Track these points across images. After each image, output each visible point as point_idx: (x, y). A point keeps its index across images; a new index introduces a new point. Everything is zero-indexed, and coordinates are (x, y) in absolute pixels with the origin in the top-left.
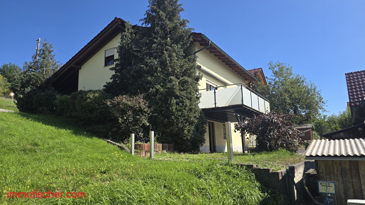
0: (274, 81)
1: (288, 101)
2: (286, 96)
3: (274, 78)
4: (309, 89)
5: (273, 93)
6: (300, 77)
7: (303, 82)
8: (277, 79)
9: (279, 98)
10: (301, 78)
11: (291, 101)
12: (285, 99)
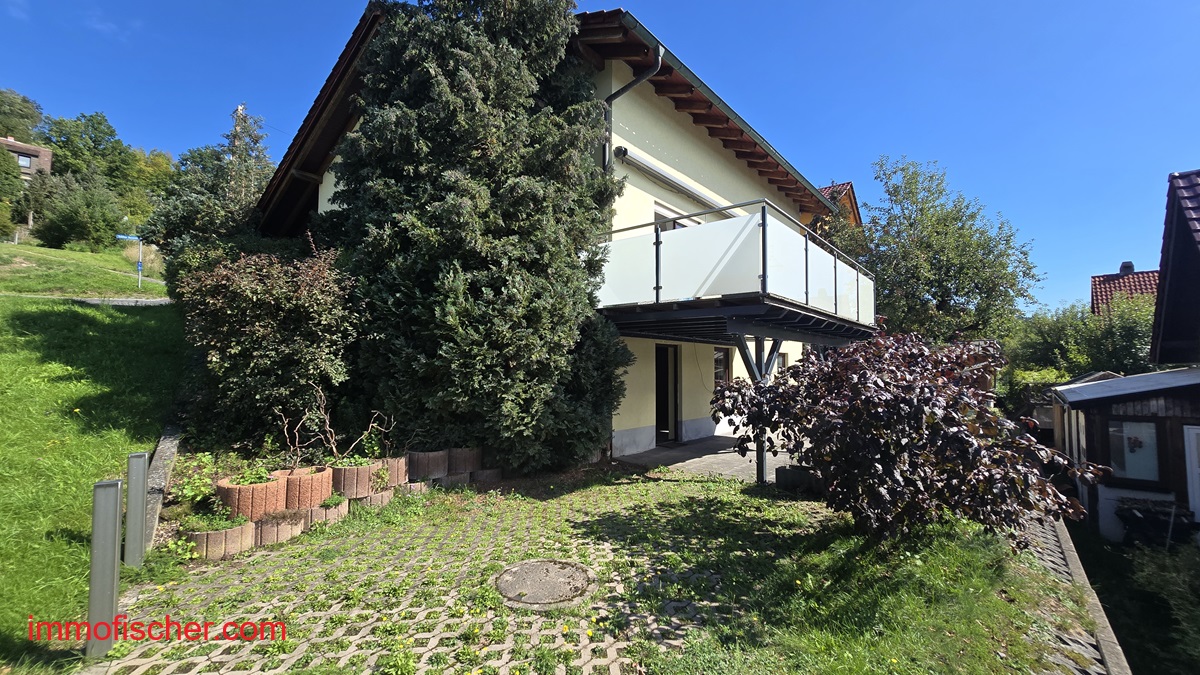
0: (887, 216)
1: (926, 272)
2: (921, 259)
3: (887, 205)
4: (990, 239)
5: (882, 248)
6: (965, 204)
7: (973, 216)
8: (897, 210)
9: (897, 265)
10: (967, 207)
11: (935, 275)
12: (916, 267)
